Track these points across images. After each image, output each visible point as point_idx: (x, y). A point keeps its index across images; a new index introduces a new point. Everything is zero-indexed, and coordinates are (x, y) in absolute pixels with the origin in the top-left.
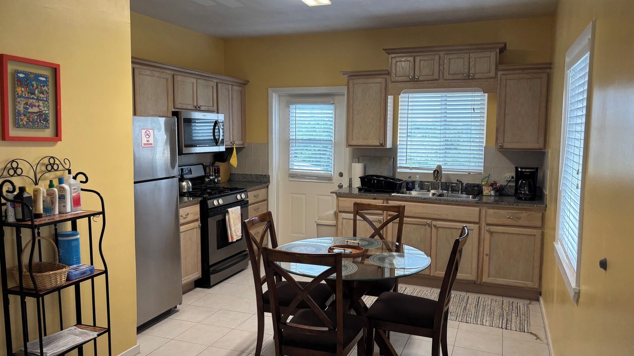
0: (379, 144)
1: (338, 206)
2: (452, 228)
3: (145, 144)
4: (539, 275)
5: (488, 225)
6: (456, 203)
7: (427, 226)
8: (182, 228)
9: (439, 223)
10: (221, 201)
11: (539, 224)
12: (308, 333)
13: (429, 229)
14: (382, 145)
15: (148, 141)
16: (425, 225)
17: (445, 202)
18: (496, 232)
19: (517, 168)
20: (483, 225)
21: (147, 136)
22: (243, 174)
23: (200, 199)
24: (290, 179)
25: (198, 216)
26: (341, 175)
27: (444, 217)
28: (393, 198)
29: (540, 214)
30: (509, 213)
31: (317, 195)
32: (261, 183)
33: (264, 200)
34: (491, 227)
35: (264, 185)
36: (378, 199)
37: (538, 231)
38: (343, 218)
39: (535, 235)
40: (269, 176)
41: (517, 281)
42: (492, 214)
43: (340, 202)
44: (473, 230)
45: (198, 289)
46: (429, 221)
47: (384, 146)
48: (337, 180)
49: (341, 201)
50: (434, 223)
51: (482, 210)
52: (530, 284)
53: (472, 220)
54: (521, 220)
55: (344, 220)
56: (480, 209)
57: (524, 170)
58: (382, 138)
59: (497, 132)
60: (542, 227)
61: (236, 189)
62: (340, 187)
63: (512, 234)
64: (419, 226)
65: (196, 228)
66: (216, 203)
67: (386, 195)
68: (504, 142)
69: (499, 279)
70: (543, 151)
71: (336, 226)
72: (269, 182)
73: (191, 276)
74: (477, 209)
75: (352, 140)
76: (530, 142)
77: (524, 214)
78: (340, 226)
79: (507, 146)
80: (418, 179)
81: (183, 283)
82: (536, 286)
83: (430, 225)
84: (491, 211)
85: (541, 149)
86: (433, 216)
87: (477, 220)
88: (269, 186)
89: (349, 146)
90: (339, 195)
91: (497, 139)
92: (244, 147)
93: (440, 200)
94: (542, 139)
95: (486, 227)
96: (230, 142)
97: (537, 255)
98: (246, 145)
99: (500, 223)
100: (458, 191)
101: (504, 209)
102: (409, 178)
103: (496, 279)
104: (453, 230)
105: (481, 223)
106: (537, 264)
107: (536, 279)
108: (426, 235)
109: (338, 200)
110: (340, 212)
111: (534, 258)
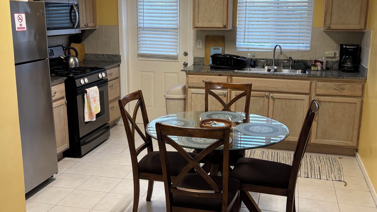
0: (222, 26)
1: (188, 83)
2: (287, 99)
3: (19, 28)
4: (357, 136)
5: (317, 95)
6: (291, 77)
7: (265, 97)
8: (54, 104)
9: (276, 95)
10: (86, 80)
11: (359, 94)
12: (197, 196)
13: (266, 100)
14: (225, 27)
15: (21, 25)
16: (263, 97)
17: (281, 77)
18: (324, 101)
19: (341, 46)
20: (313, 96)
21: (20, 21)
22: (95, 54)
23: (65, 78)
24: (139, 58)
25: (64, 94)
26: (186, 54)
27: (279, 90)
28: (236, 74)
29: (361, 86)
30: (335, 84)
31: (164, 72)
32: (113, 62)
33: (117, 78)
34: (320, 97)
35: (117, 64)
36: (223, 76)
37: (359, 99)
38: (192, 93)
39: (356, 103)
40: (120, 56)
41: (338, 141)
42: (322, 86)
43: (189, 79)
44: (304, 100)
45: (66, 159)
46: (267, 94)
47: (227, 28)
48: (182, 59)
49: (191, 78)
50: (271, 95)
51: (312, 84)
52: (350, 143)
53: (304, 92)
54: (345, 91)
55: (193, 94)
56: (311, 82)
57: (348, 47)
58: (225, 21)
59: (325, 15)
60: (362, 96)
61: (97, 68)
62: (186, 65)
63: (339, 102)
64: (259, 98)
65: (63, 104)
66: (82, 82)
67: (231, 72)
68: (331, 24)
69: (325, 140)
70: (363, 31)
71: (185, 99)
72: (121, 61)
73: (61, 147)
74: (309, 82)
75: (198, 22)
76: (353, 24)
77: (348, 86)
78: (189, 100)
79: (333, 27)
80: (249, 57)
81: (58, 152)
82: (355, 145)
83: (268, 97)
84: (320, 84)
85: (362, 30)
86: (271, 89)
87: (308, 92)
88: (121, 65)
89: (195, 28)
90: (188, 73)
91: (325, 21)
92: (96, 29)
93: (277, 75)
94: (363, 21)
95: (315, 97)
96: (84, 25)
97: (357, 119)
98: (97, 27)
99: (328, 93)
100: (289, 67)
101: (331, 81)
102: (253, 56)
103: (322, 140)
104: (288, 101)
105: (311, 94)
106: (356, 126)
107: (355, 139)
108: (264, 105)
109: (187, 77)
110: (189, 87)
111: (354, 121)
